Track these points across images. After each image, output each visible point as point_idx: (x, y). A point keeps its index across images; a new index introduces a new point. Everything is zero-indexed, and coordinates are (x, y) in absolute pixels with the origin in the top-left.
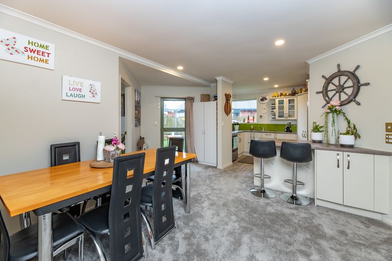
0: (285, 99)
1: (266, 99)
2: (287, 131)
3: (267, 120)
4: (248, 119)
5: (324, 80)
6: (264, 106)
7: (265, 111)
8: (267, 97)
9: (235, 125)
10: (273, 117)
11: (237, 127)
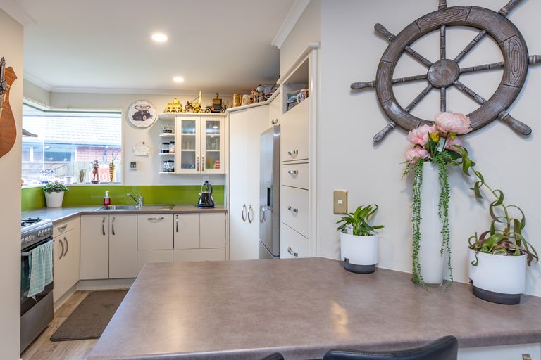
0: (197, 120)
1: (148, 116)
2: (203, 206)
3: (150, 175)
4: (96, 172)
5: (383, 45)
6: (144, 135)
7: (145, 150)
8: (152, 111)
9: (50, 190)
10: (168, 165)
11: (56, 198)
